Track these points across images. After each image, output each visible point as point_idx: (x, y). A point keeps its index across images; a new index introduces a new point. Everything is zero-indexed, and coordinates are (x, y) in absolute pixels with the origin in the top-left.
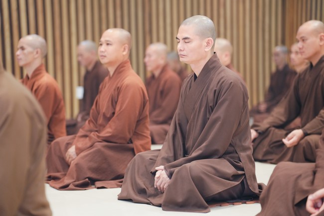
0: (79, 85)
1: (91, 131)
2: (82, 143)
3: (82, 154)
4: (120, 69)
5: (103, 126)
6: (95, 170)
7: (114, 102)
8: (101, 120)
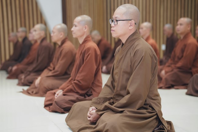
0: (163, 43)
1: (171, 64)
2: (168, 69)
3: (168, 74)
4: (186, 36)
5: (177, 62)
6: (174, 81)
7: (183, 51)
8: (176, 59)
